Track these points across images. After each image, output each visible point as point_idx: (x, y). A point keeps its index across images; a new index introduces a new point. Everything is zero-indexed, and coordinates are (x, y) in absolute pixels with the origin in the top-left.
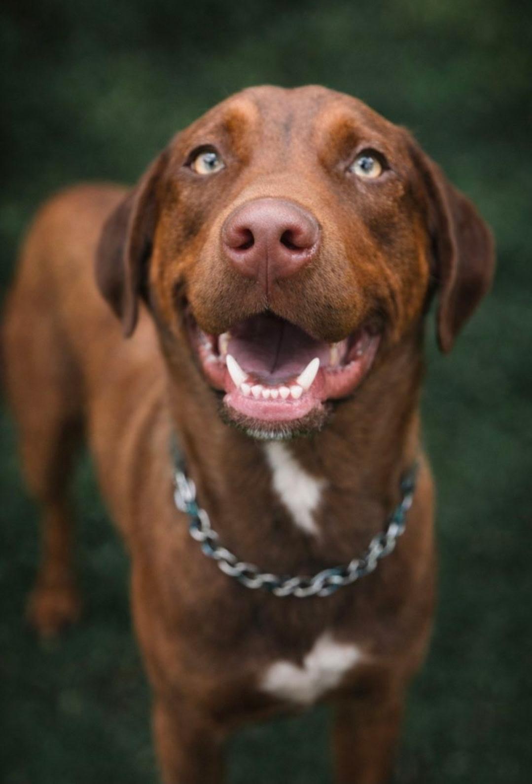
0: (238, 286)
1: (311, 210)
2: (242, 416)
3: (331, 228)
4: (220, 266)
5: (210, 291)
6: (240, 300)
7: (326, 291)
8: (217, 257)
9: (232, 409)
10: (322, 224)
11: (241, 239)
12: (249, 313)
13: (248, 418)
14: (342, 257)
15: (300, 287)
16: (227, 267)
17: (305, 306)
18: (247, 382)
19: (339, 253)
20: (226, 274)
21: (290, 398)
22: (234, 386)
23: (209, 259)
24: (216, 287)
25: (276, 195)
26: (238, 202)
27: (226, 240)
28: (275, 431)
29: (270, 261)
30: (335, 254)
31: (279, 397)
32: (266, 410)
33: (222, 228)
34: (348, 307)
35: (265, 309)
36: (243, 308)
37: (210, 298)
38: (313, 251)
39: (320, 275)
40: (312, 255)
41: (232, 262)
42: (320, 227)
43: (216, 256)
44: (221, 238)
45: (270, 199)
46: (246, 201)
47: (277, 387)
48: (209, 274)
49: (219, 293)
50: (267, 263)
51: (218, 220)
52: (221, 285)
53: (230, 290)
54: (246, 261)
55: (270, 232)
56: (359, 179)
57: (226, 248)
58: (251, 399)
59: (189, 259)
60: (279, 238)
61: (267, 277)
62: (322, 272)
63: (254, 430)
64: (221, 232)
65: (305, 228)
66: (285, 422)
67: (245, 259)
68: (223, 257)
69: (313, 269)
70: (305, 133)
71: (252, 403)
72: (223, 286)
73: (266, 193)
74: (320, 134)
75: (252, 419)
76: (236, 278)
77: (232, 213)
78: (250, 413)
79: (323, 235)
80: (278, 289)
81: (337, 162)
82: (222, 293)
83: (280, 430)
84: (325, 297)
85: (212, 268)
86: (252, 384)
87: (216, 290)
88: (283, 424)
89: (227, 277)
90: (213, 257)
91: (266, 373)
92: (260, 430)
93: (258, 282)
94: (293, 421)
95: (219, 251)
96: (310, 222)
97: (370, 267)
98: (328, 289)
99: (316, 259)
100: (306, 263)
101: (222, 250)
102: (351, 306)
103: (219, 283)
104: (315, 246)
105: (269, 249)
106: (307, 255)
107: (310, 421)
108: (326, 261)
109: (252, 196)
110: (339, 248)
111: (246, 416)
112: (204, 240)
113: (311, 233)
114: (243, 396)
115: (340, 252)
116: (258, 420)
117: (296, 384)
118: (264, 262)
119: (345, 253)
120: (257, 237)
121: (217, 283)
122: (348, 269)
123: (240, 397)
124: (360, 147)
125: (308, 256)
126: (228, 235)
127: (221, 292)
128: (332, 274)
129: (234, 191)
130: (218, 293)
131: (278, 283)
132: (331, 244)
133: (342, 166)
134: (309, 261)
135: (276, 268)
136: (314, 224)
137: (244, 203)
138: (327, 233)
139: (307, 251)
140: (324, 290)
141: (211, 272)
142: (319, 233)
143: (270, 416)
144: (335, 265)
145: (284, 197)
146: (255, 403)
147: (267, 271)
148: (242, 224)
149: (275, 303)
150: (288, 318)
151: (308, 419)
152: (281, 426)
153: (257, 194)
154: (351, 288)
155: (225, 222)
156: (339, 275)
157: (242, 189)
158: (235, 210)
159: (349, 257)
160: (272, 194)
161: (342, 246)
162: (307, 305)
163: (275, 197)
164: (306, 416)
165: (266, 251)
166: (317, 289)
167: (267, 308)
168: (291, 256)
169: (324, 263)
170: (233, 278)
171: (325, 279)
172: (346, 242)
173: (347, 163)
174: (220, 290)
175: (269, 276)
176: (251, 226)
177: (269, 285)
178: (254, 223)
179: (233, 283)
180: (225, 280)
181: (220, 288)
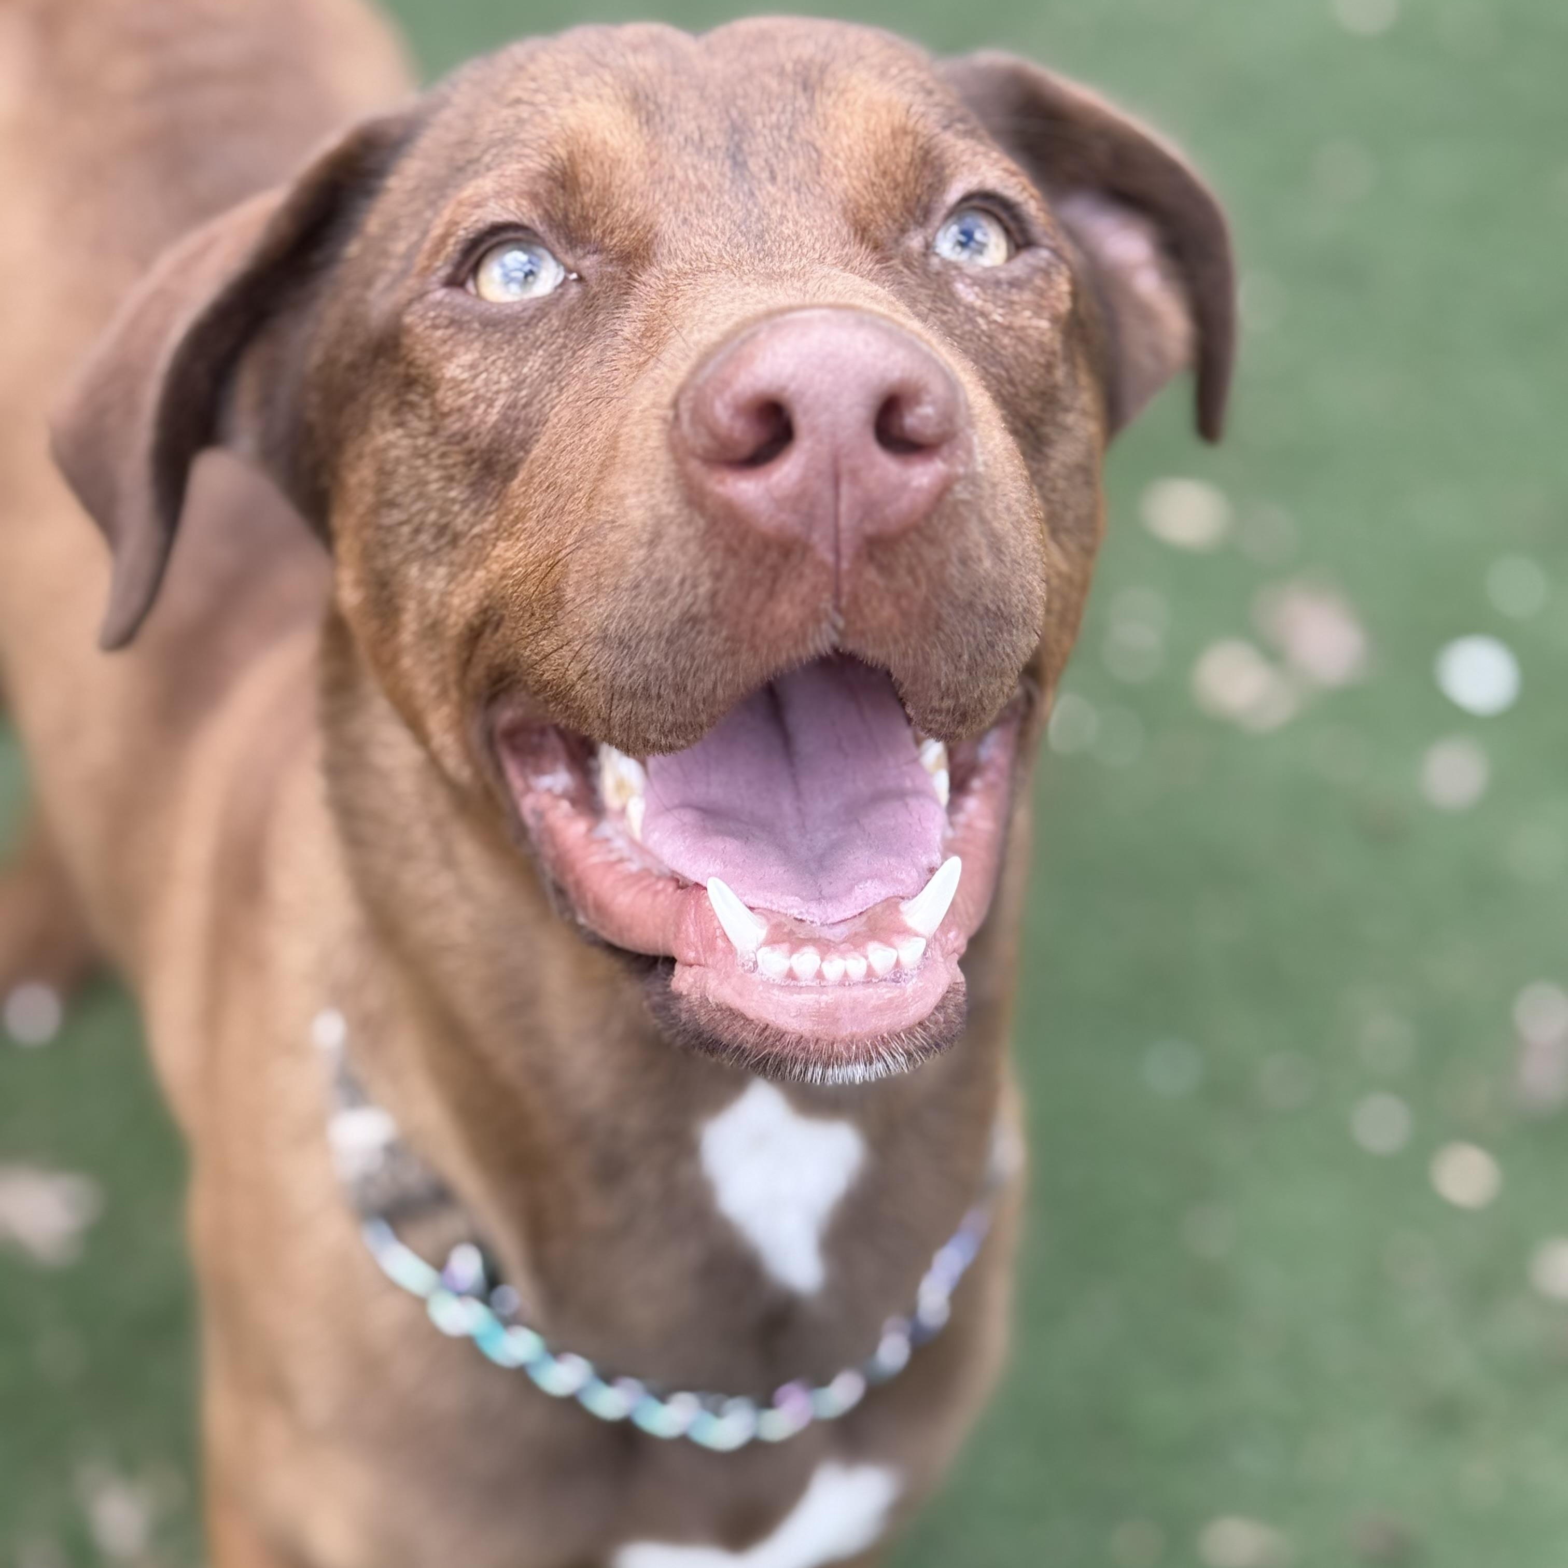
0: (749, 580)
2: (770, 1035)
9: (735, 1015)
15: (935, 556)
18: (772, 942)
21: (897, 973)
24: (674, 595)
27: (702, 441)
29: (845, 488)
31: (871, 973)
35: (832, 642)
41: (728, 504)
43: (666, 500)
44: (673, 447)
50: (837, 498)
53: (721, 595)
54: (773, 496)
55: (845, 401)
56: (960, 271)
57: (700, 469)
58: (792, 988)
60: (873, 423)
61: (837, 539)
62: (987, 513)
65: (938, 386)
69: (969, 504)
71: (794, 1000)
76: (742, 553)
79: (974, 412)
80: (871, 574)
81: (901, 230)
89: (712, 554)
93: (809, 560)
96: (943, 371)
99: (971, 477)
100: (948, 485)
101: (687, 477)
105: (844, 451)
108: (993, 483)
111: (781, 1034)
113: (954, 401)
114: (766, 982)
116: (818, 1041)
117: (905, 932)
118: (827, 495)
120: (801, 422)
131: (871, 555)
133: (915, 242)
134: (957, 478)
135: (869, 507)
136: (952, 378)
138: (978, 407)
146: (807, 997)
147: (837, 520)
148: (758, 386)
164: (940, 1006)
165: (835, 460)
167: (838, 640)
168: (907, 474)
169: (987, 487)
173: (924, 235)
174: (689, 599)
175: (845, 536)
176: (784, 389)
177: (845, 565)
178: (793, 377)
179: (732, 573)
180: (705, 568)
181: (688, 594)
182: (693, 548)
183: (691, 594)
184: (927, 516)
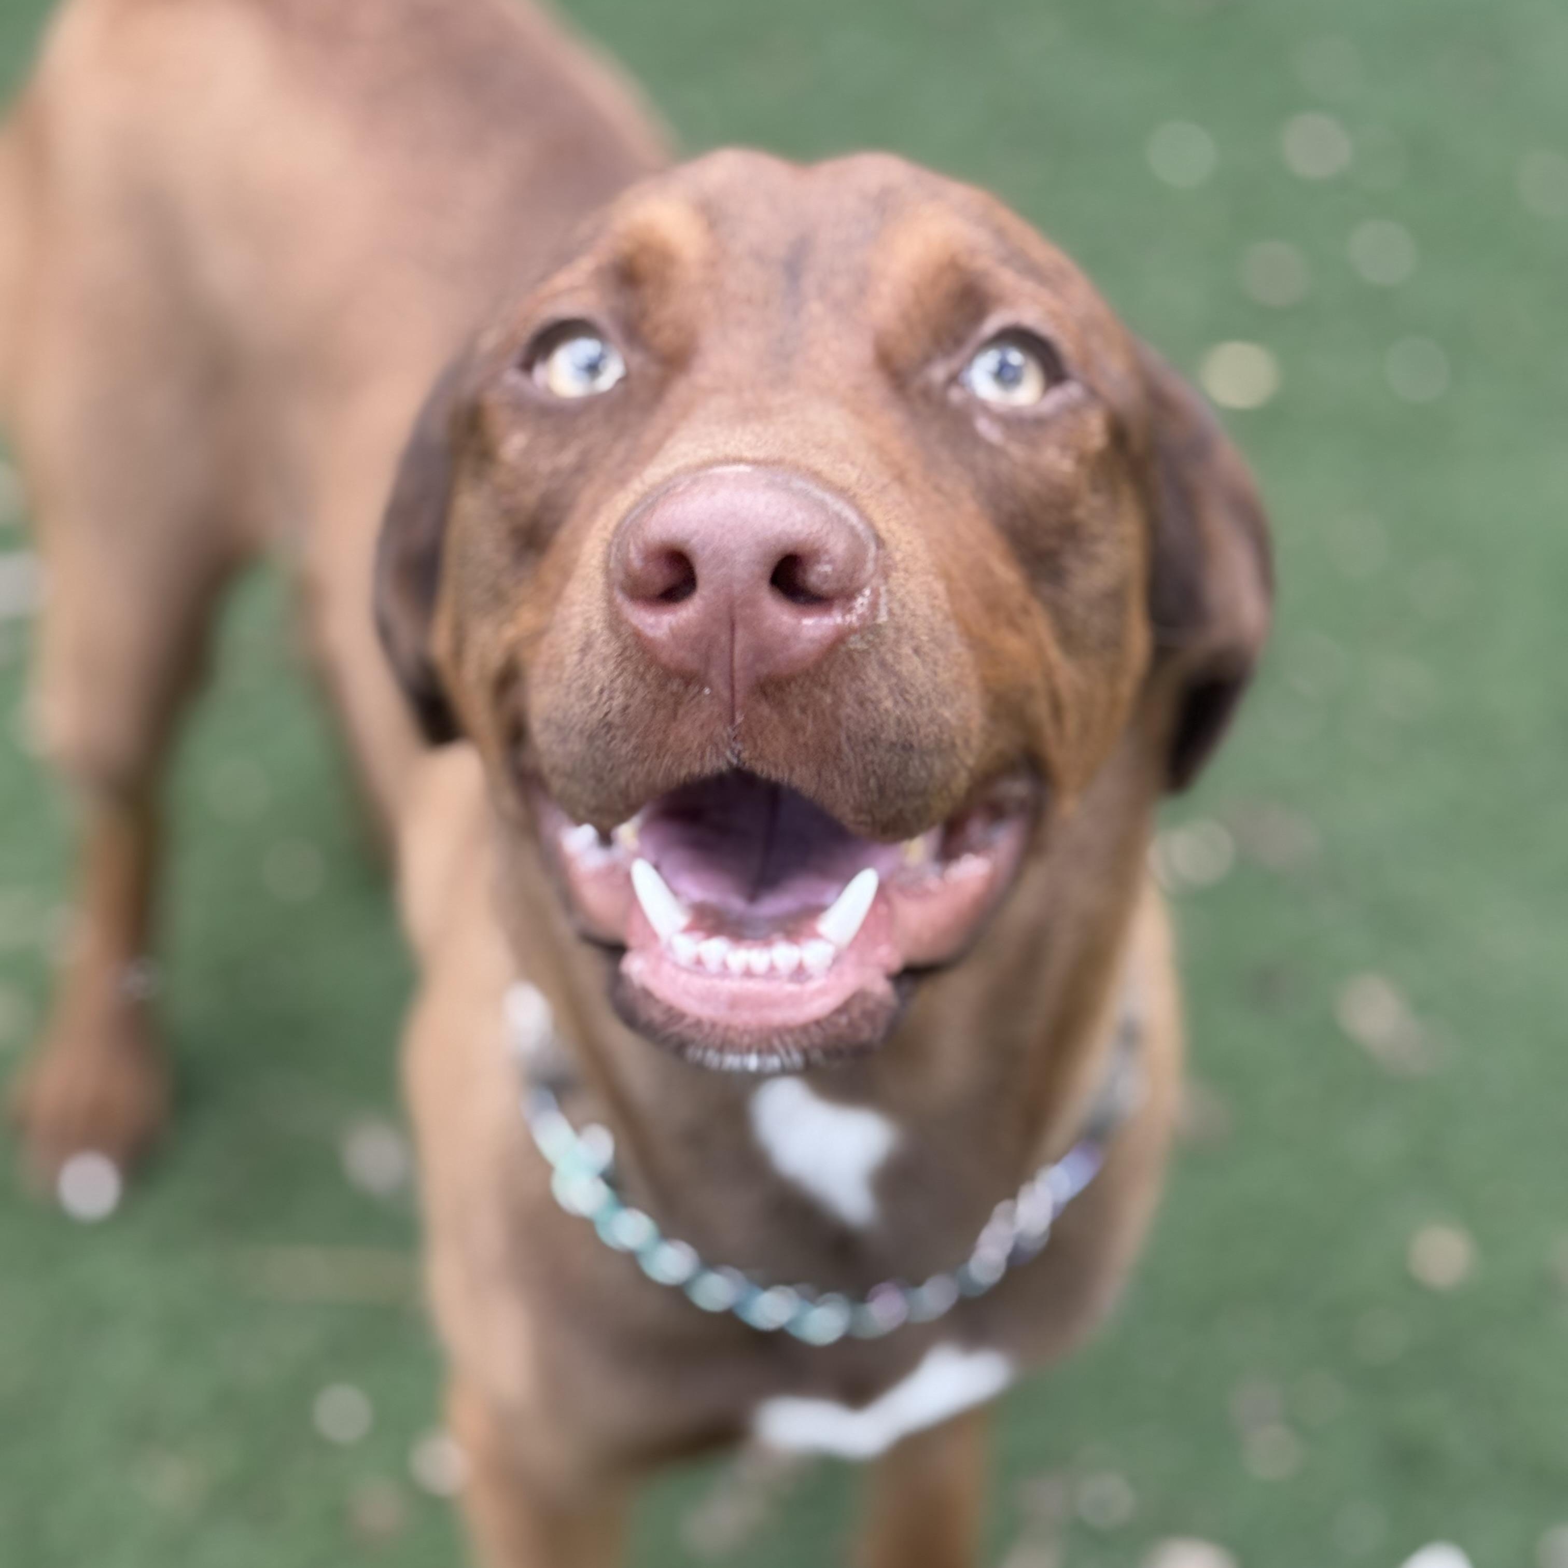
0: (655, 701)
1: (855, 496)
2: (674, 1015)
3: (909, 543)
4: (605, 646)
5: (577, 710)
6: (659, 737)
7: (903, 707)
8: (599, 621)
9: (647, 994)
10: (884, 535)
11: (660, 577)
12: (683, 772)
13: (688, 1021)
14: (940, 617)
15: (828, 699)
16: (625, 649)
17: (839, 749)
18: (690, 929)
19: (933, 607)
20: (620, 668)
21: (800, 973)
22: (654, 936)
23: (576, 624)
24: (593, 702)
25: (761, 454)
26: (654, 473)
27: (620, 576)
28: (760, 1053)
29: (740, 633)
30: (923, 609)
31: (772, 968)
32: (735, 1002)
33: (610, 545)
34: (953, 745)
35: (729, 763)
36: (667, 761)
37: (577, 728)
38: (861, 603)
39: (883, 664)
40: (861, 617)
41: (637, 635)
42: (880, 543)
43: (597, 618)
44: (607, 572)
45: (742, 468)
46: (677, 473)
47: (766, 941)
48: (576, 665)
49: (602, 716)
50: (732, 640)
51: (601, 521)
52: (605, 696)
53: (631, 710)
54: (674, 634)
55: (742, 557)
56: (985, 408)
57: (620, 598)
58: (698, 973)
59: (527, 618)
60: (768, 575)
61: (732, 677)
62: (889, 658)
63: (706, 1049)
64: (608, 556)
65: (838, 546)
66: (783, 1031)
67: (671, 629)
68: (615, 622)
69: (865, 653)
70: (841, 286)
71: (698, 984)
72: (611, 698)
73: (731, 450)
74: (886, 289)
75: (698, 1023)
76: (648, 677)
77: (636, 505)
78: (693, 1007)
79: (889, 562)
80: (765, 709)
81: (927, 360)
82: (609, 717)
83: (772, 1050)
84: (899, 721)
85: (585, 649)
86: (699, 935)
87: (594, 707)
88: (780, 1037)
89: (625, 674)
90: (587, 620)
91: (736, 904)
92: (721, 1049)
93: (707, 691)
94: (804, 1028)
95: (604, 605)
96: (852, 529)
97: (1013, 644)
98: (906, 700)
99: (870, 628)
100: (841, 637)
101: (610, 601)
102: (959, 742)
103: (602, 691)
104: (867, 592)
105: (739, 602)
106: (843, 616)
107: (851, 1024)
108: (899, 629)
109: (692, 460)
110: (932, 595)
111: (682, 1016)
112: (566, 574)
113: (856, 559)
114: (676, 965)
115: (937, 602)
116: (714, 1025)
117: (816, 936)
118: (724, 638)
119: (947, 607)
120: (703, 572)
121: (597, 689)
122: (958, 647)
123: (666, 968)
124: (992, 324)
125: (848, 618)
126: (625, 563)
127: (606, 714)
128: (916, 660)
129: (649, 437)
130: (597, 715)
131: (765, 694)
132: (911, 585)
133: (938, 372)
134: (852, 631)
135: (761, 652)
136: (863, 535)
137: (669, 478)
138: (898, 556)
139: (843, 608)
140: (896, 703)
141: (581, 661)
142: (876, 559)
143: (745, 1017)
144: (924, 638)
145: (779, 462)
146: (708, 983)
147: (732, 660)
148: (665, 536)
149: (755, 746)
150: (796, 781)
151: (843, 1020)
152: (776, 1042)
153: (706, 453)
154: (964, 695)
155: (618, 526)
156: (936, 663)
157: (669, 432)
158: (646, 495)
159: (957, 616)
160: (748, 454)
161: (939, 587)
162: (846, 748)
163: (755, 463)
164: (842, 1010)
165: (731, 607)
166: (876, 703)
167: (735, 761)
168: (799, 623)
169: (891, 634)
170: (642, 678)
171: (897, 675)
172: (946, 576)
173: (954, 363)
174: (605, 709)
175: (739, 674)
176: (687, 542)
177: (739, 697)
178: (696, 532)
179: (641, 692)
180: (618, 683)
181: (605, 703)
182: (611, 665)
183: (608, 703)
184: (818, 665)
